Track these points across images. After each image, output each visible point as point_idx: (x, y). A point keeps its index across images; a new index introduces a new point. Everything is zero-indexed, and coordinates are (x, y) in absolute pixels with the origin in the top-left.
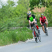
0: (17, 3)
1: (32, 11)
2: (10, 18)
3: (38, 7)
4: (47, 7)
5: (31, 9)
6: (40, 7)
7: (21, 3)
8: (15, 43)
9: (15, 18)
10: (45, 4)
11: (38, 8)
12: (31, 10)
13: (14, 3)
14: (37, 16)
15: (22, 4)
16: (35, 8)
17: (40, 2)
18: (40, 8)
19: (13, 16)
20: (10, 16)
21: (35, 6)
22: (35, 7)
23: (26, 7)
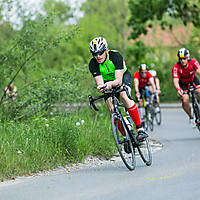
0: (81, 9)
1: (138, 40)
2: (52, 67)
3: (162, 24)
4: (195, 25)
5: (132, 34)
6: (171, 27)
7: (96, 10)
8: (74, 165)
9: (73, 67)
10: (190, 14)
11: (163, 29)
12: (134, 38)
13: (69, 8)
14: (157, 59)
15: (100, 14)
16: (148, 29)
17: (171, 7)
18: (167, 28)
19: (64, 62)
20: (55, 59)
21: (149, 22)
22: (150, 26)
23: (115, 24)
